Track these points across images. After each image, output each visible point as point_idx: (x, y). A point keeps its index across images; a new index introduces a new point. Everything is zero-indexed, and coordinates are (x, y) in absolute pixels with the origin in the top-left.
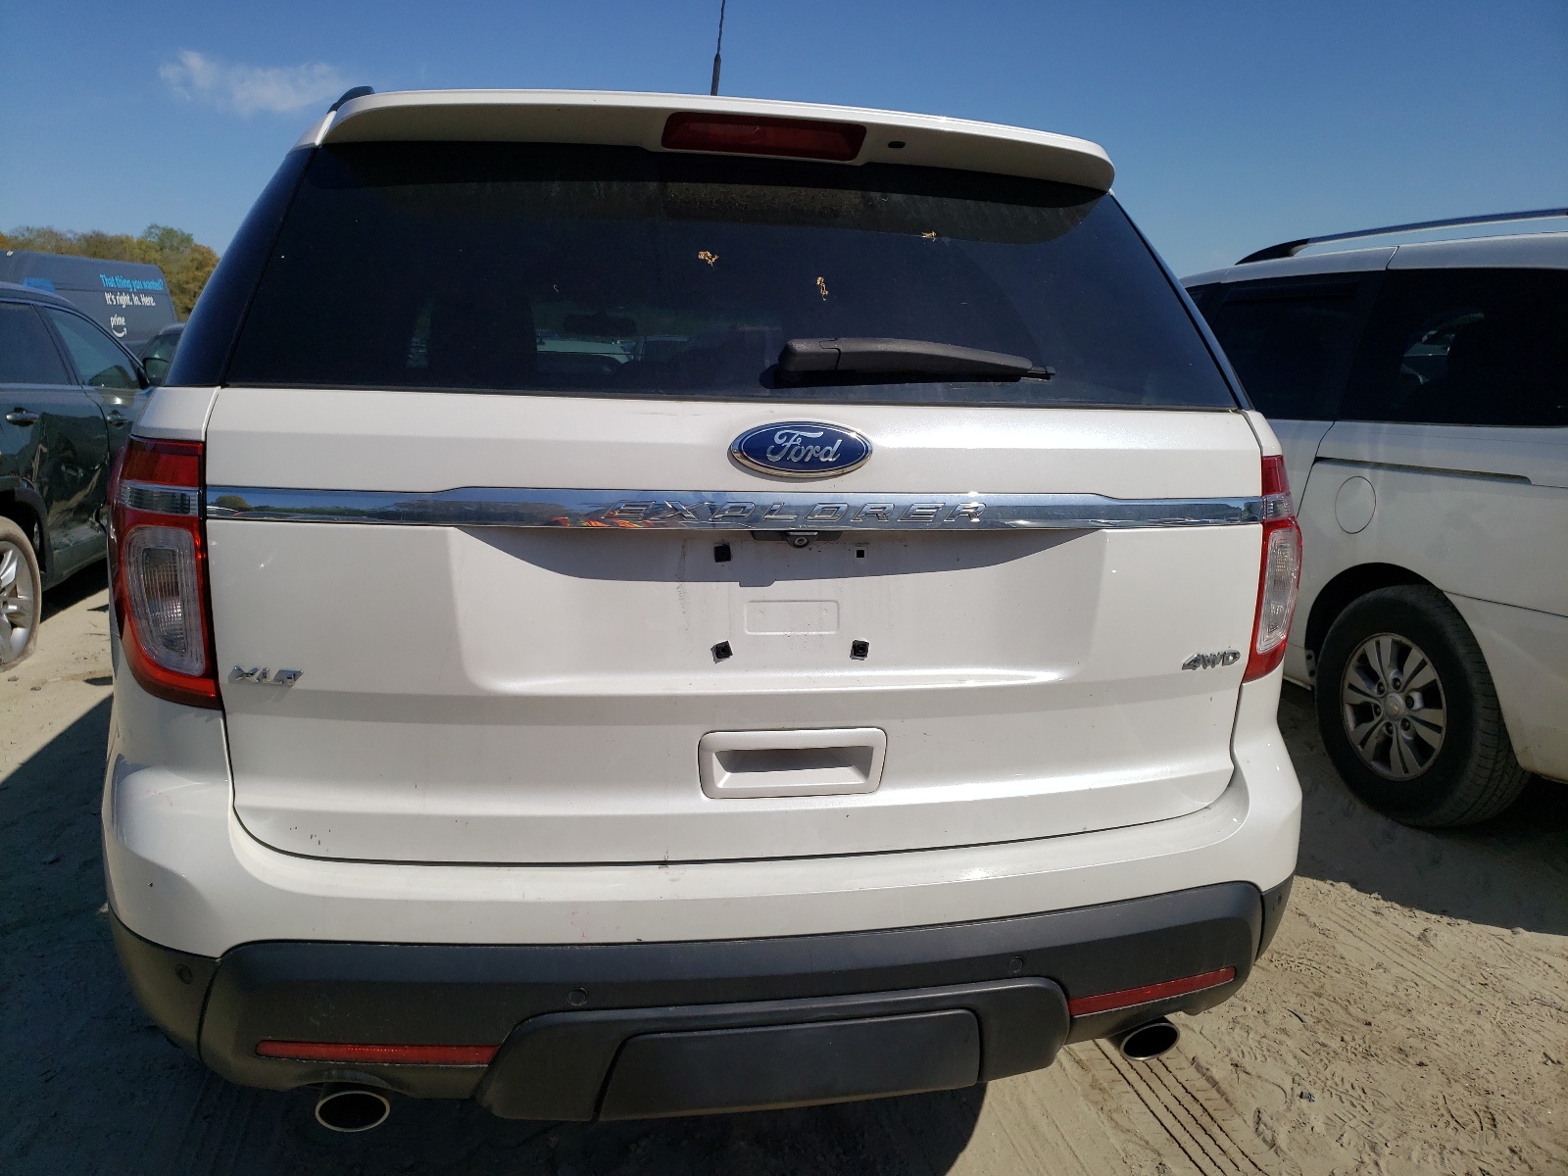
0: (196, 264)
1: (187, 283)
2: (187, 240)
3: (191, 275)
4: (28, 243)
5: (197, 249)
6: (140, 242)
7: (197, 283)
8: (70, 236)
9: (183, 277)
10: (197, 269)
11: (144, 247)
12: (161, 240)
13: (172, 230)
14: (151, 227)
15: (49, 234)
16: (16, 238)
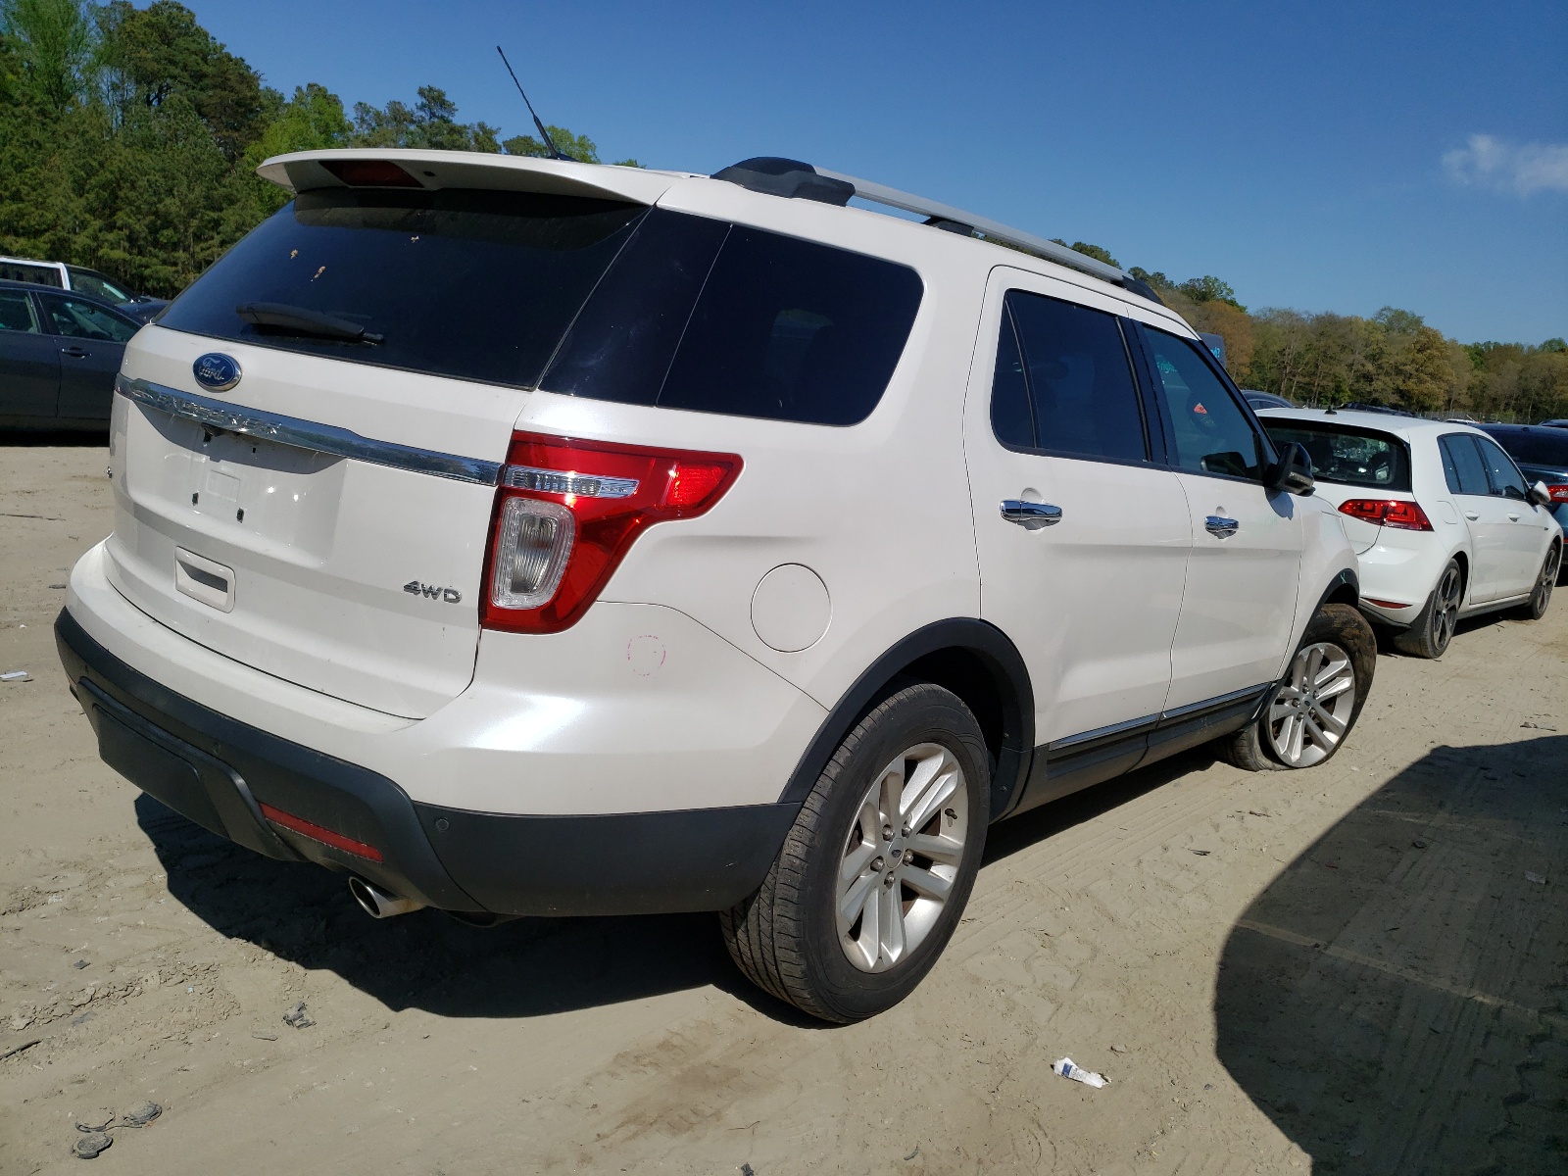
0: (1418, 347)
1: (1405, 365)
2: (1418, 321)
3: (1410, 356)
4: (1268, 322)
5: (1424, 332)
6: (1368, 324)
7: (1414, 365)
8: (1305, 316)
9: (1401, 358)
10: (1419, 351)
11: (1370, 328)
12: (1390, 322)
13: (1403, 312)
14: (1385, 309)
15: (1289, 314)
16: (1259, 318)
